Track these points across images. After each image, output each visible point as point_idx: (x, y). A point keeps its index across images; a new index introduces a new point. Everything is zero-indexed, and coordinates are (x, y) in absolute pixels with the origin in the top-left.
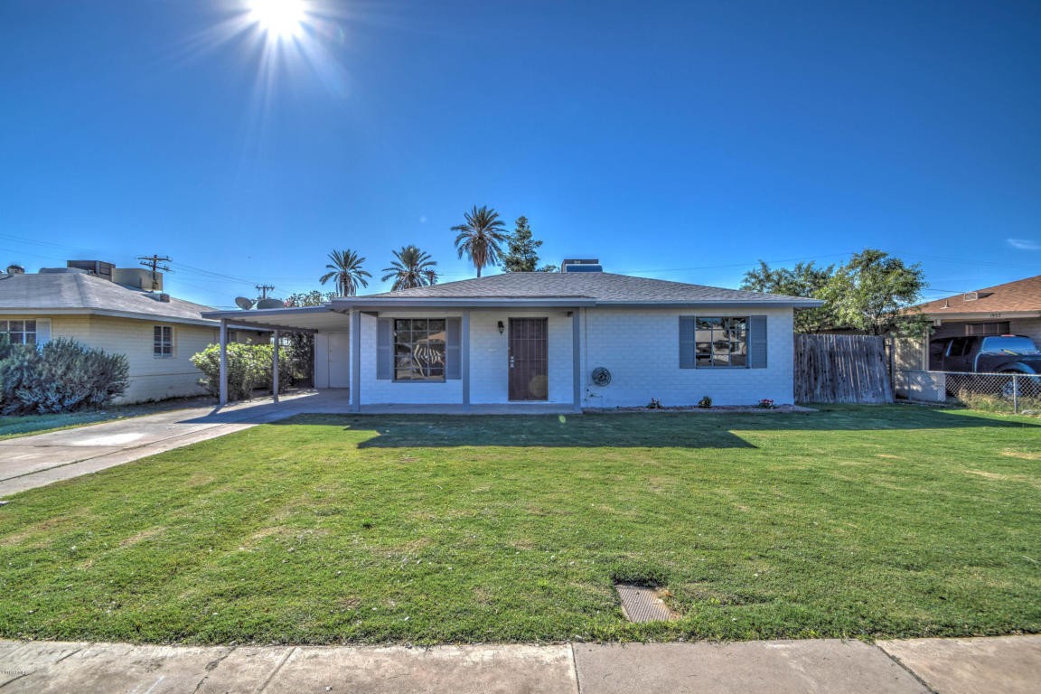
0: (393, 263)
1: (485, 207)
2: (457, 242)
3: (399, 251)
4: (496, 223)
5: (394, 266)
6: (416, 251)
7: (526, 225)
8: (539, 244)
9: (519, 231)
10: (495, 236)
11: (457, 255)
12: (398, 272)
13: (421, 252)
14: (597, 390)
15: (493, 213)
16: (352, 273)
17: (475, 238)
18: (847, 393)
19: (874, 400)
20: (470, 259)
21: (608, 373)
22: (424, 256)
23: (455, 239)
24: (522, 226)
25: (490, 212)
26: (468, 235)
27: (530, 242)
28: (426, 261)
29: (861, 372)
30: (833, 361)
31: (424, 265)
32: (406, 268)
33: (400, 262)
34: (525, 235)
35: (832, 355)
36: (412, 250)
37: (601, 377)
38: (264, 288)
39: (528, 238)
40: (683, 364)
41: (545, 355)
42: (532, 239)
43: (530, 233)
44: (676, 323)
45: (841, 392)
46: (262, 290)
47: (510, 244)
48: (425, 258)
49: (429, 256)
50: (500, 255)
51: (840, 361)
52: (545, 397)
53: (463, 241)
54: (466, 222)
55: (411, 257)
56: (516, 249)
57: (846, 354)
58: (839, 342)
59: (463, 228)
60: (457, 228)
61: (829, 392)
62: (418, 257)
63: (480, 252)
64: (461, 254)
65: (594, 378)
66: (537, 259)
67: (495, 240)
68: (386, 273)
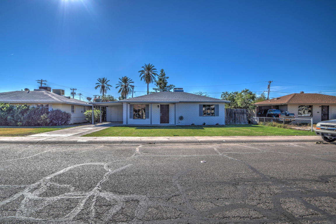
0: (119, 82)
1: (149, 64)
2: (140, 75)
3: (121, 78)
4: (153, 69)
5: (120, 83)
6: (127, 78)
7: (163, 72)
8: (168, 78)
9: (161, 74)
10: (153, 73)
11: (140, 80)
12: (121, 85)
13: (129, 79)
14: (180, 121)
15: (152, 66)
16: (105, 85)
17: (146, 74)
18: (238, 122)
19: (244, 124)
20: (144, 81)
21: (183, 117)
22: (130, 80)
23: (140, 74)
24: (162, 72)
25: (151, 65)
26: (144, 73)
27: (165, 77)
28: (131, 81)
29: (241, 117)
30: (235, 115)
31: (130, 83)
32: (124, 84)
33: (121, 82)
34: (163, 75)
35: (235, 113)
36: (126, 78)
37: (181, 118)
38: (73, 89)
39: (164, 76)
40: (200, 115)
41: (169, 113)
42: (165, 76)
43: (165, 74)
44: (199, 106)
45: (236, 122)
46: (72, 90)
47: (158, 78)
48: (130, 81)
49: (132, 80)
50: (155, 81)
51: (237, 115)
52: (168, 123)
53: (143, 75)
54: (143, 69)
55: (125, 80)
56: (160, 80)
57: (238, 113)
58: (236, 110)
59: (142, 71)
60: (141, 71)
61: (234, 122)
62: (128, 80)
63: (148, 79)
64: (141, 79)
65: (180, 118)
66: (167, 82)
67: (153, 75)
68: (117, 86)
